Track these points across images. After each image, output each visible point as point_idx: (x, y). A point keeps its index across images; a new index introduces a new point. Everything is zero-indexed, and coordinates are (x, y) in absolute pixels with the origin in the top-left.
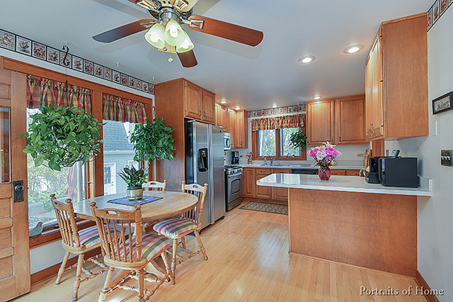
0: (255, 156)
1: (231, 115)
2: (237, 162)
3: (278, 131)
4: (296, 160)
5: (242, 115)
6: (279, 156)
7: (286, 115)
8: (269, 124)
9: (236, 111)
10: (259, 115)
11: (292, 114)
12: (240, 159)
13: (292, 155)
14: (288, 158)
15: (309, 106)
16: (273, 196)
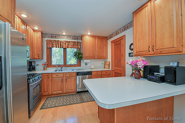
0: (49, 64)
1: (29, 32)
2: (34, 69)
3: (65, 49)
4: (75, 66)
5: (39, 34)
6: (65, 65)
7: (70, 40)
8: (59, 44)
9: (34, 31)
10: (52, 37)
11: (74, 41)
12: (37, 67)
13: (73, 64)
14: (71, 66)
15: (84, 37)
16: (64, 90)
